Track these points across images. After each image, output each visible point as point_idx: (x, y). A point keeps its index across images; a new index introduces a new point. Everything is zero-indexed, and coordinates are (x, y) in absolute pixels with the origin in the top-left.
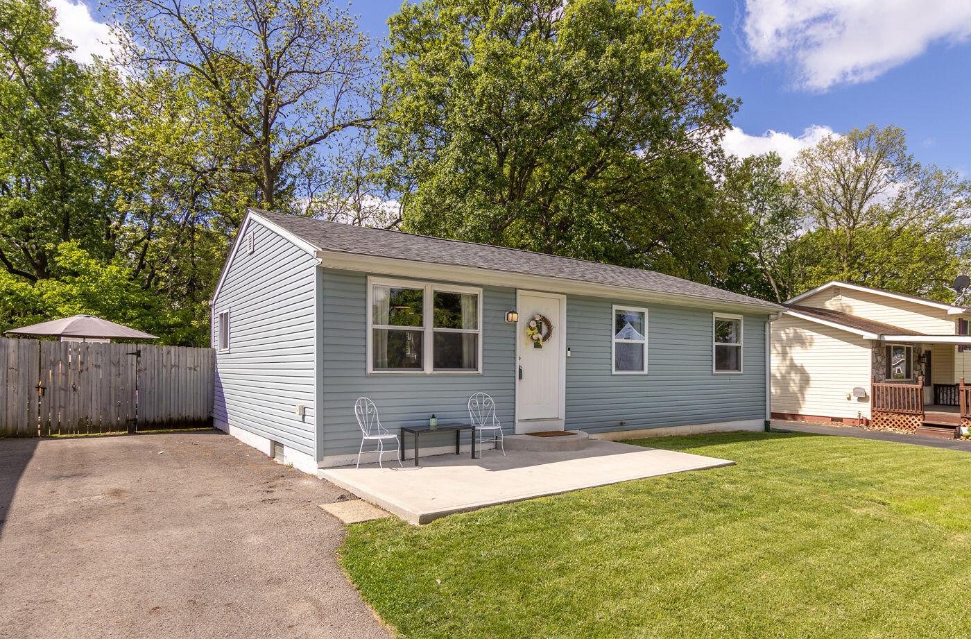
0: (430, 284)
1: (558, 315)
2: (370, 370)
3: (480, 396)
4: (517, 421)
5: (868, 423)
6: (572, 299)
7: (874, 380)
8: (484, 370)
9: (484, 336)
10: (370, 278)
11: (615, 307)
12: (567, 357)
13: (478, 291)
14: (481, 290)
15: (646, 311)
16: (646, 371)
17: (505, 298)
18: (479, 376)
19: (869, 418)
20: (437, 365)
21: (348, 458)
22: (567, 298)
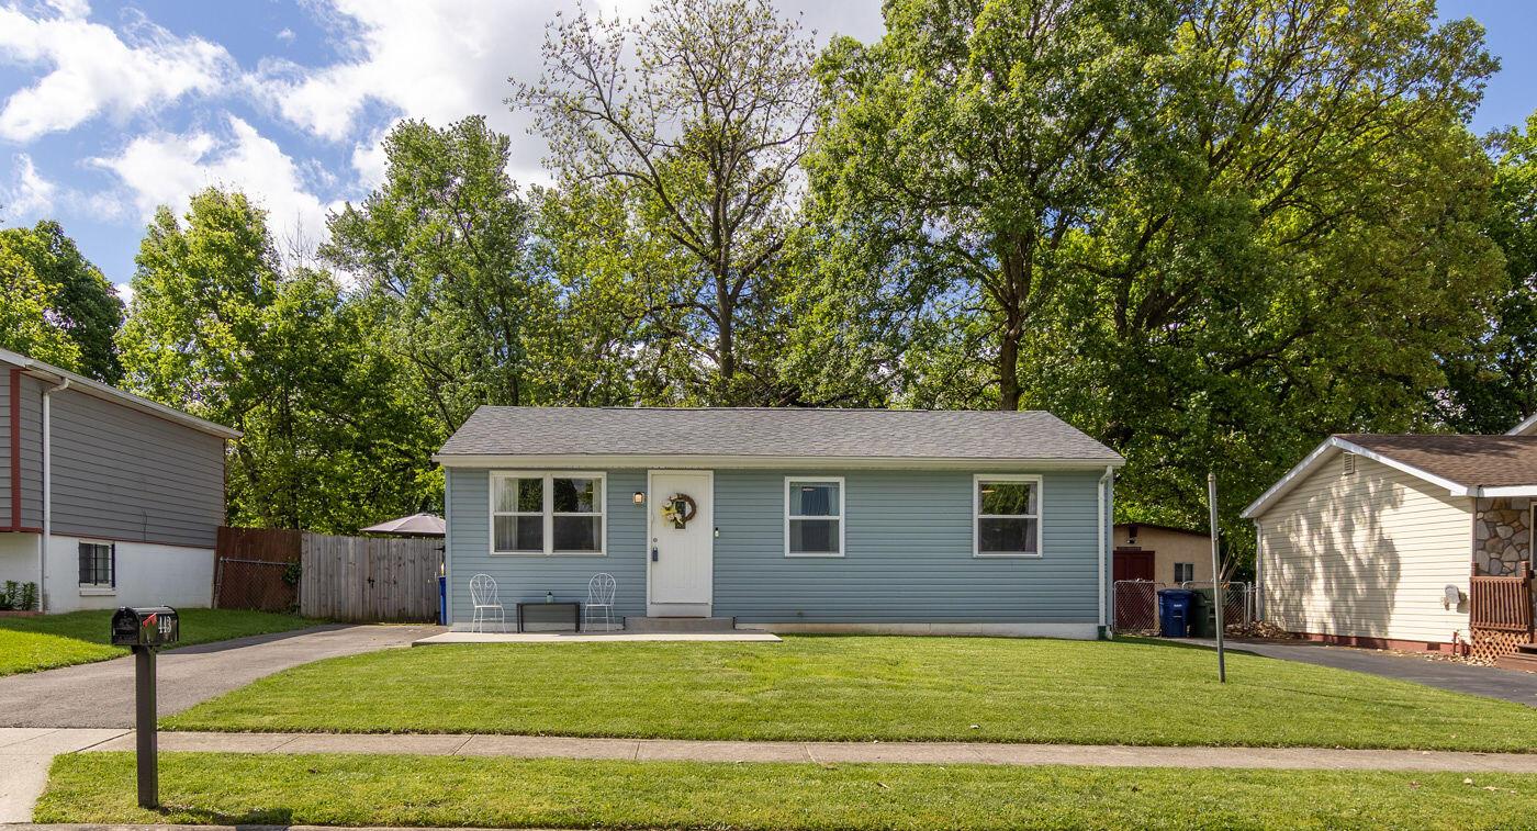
0: (549, 473)
1: (703, 492)
2: (492, 551)
3: (603, 577)
4: (648, 604)
5: (1466, 651)
6: (721, 475)
7: (1477, 570)
8: (608, 551)
9: (608, 519)
10: (491, 472)
11: (788, 480)
12: (715, 538)
13: (603, 476)
14: (605, 473)
15: (841, 480)
16: (842, 553)
17: (633, 479)
18: (602, 557)
19: (1469, 641)
20: (558, 546)
21: (465, 625)
22: (715, 474)
